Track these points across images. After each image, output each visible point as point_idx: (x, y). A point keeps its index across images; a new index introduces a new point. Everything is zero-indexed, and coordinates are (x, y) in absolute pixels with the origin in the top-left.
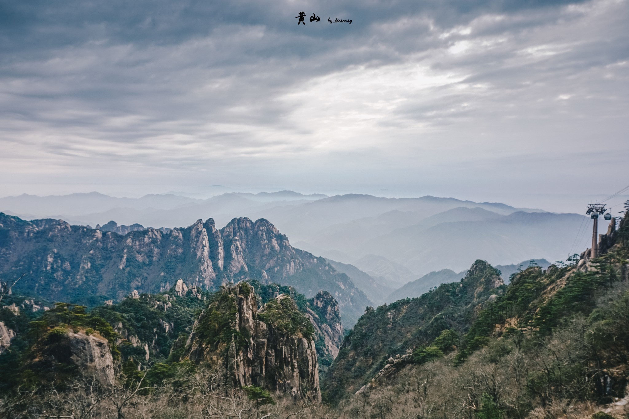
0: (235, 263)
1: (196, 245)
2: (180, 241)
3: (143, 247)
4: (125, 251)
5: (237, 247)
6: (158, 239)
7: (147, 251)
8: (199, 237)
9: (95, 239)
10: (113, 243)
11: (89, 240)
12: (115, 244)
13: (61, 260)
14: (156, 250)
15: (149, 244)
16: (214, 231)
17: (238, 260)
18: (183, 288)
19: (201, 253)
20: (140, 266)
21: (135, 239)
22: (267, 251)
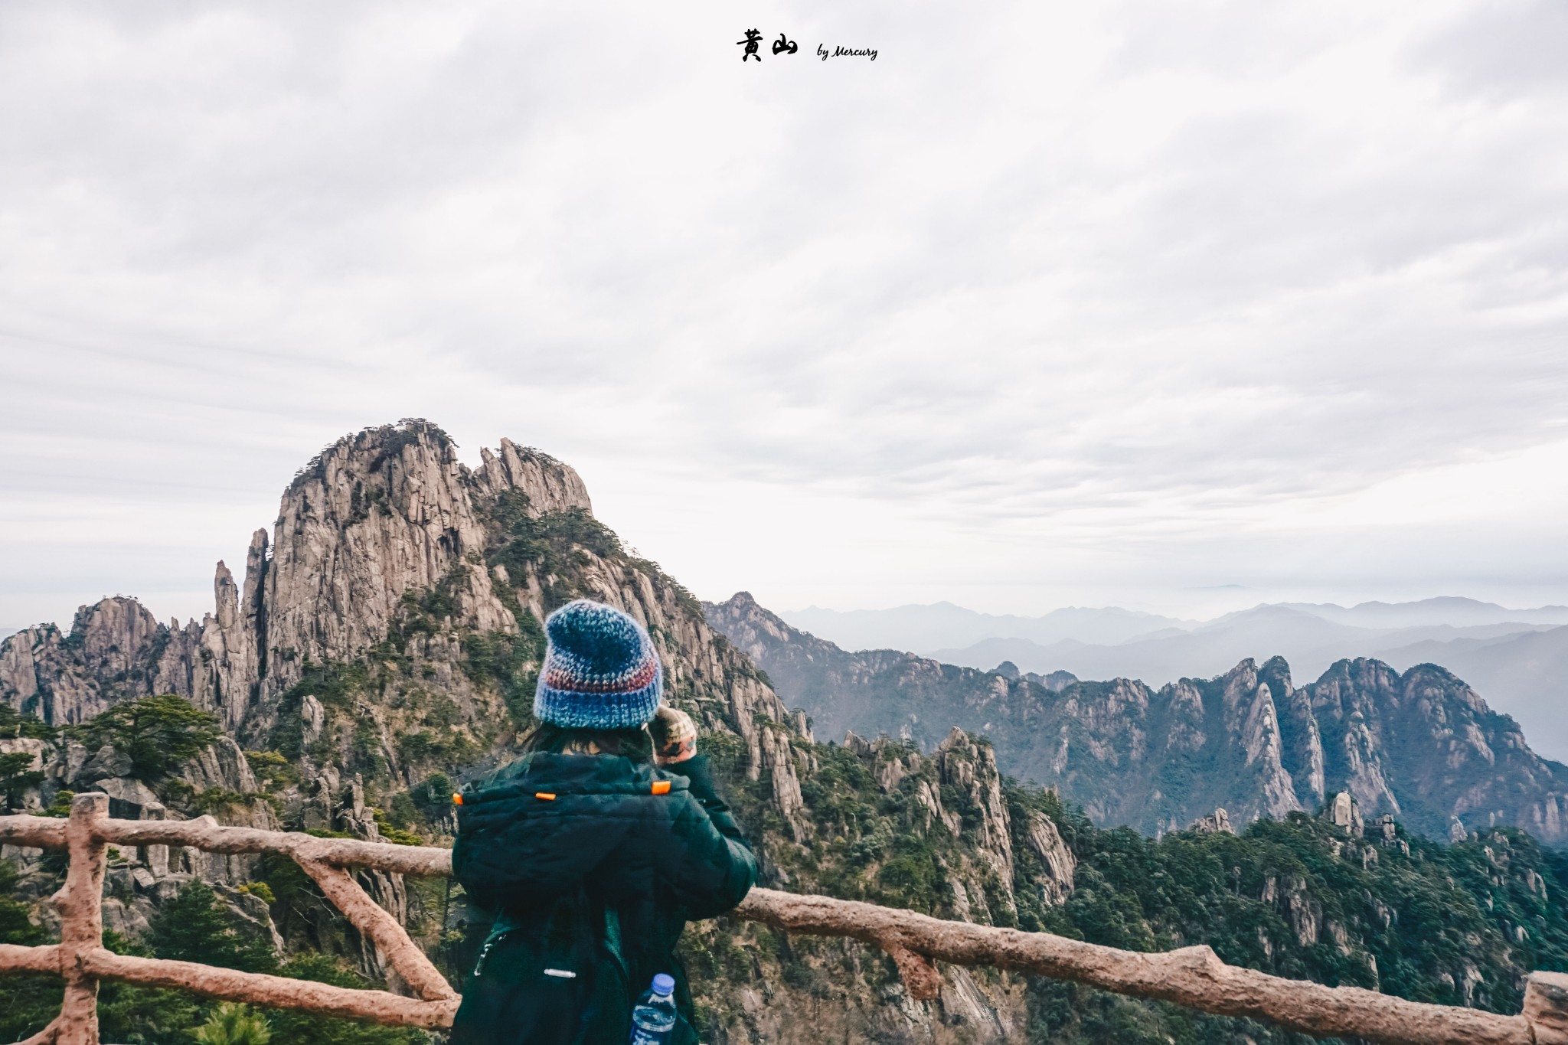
0: (1359, 786)
1: (1242, 726)
2: (1196, 714)
3: (1105, 725)
4: (1064, 729)
5: (1364, 739)
6: (1138, 705)
7: (1113, 734)
8: (1249, 706)
9: (993, 696)
10: (1035, 707)
11: (981, 699)
12: (1037, 710)
13: (926, 741)
14: (1137, 732)
15: (1118, 717)
16: (1289, 693)
17: (1370, 779)
18: (1353, 818)
19: (1259, 748)
20: (1101, 770)
21: (1085, 701)
22: (1456, 760)
